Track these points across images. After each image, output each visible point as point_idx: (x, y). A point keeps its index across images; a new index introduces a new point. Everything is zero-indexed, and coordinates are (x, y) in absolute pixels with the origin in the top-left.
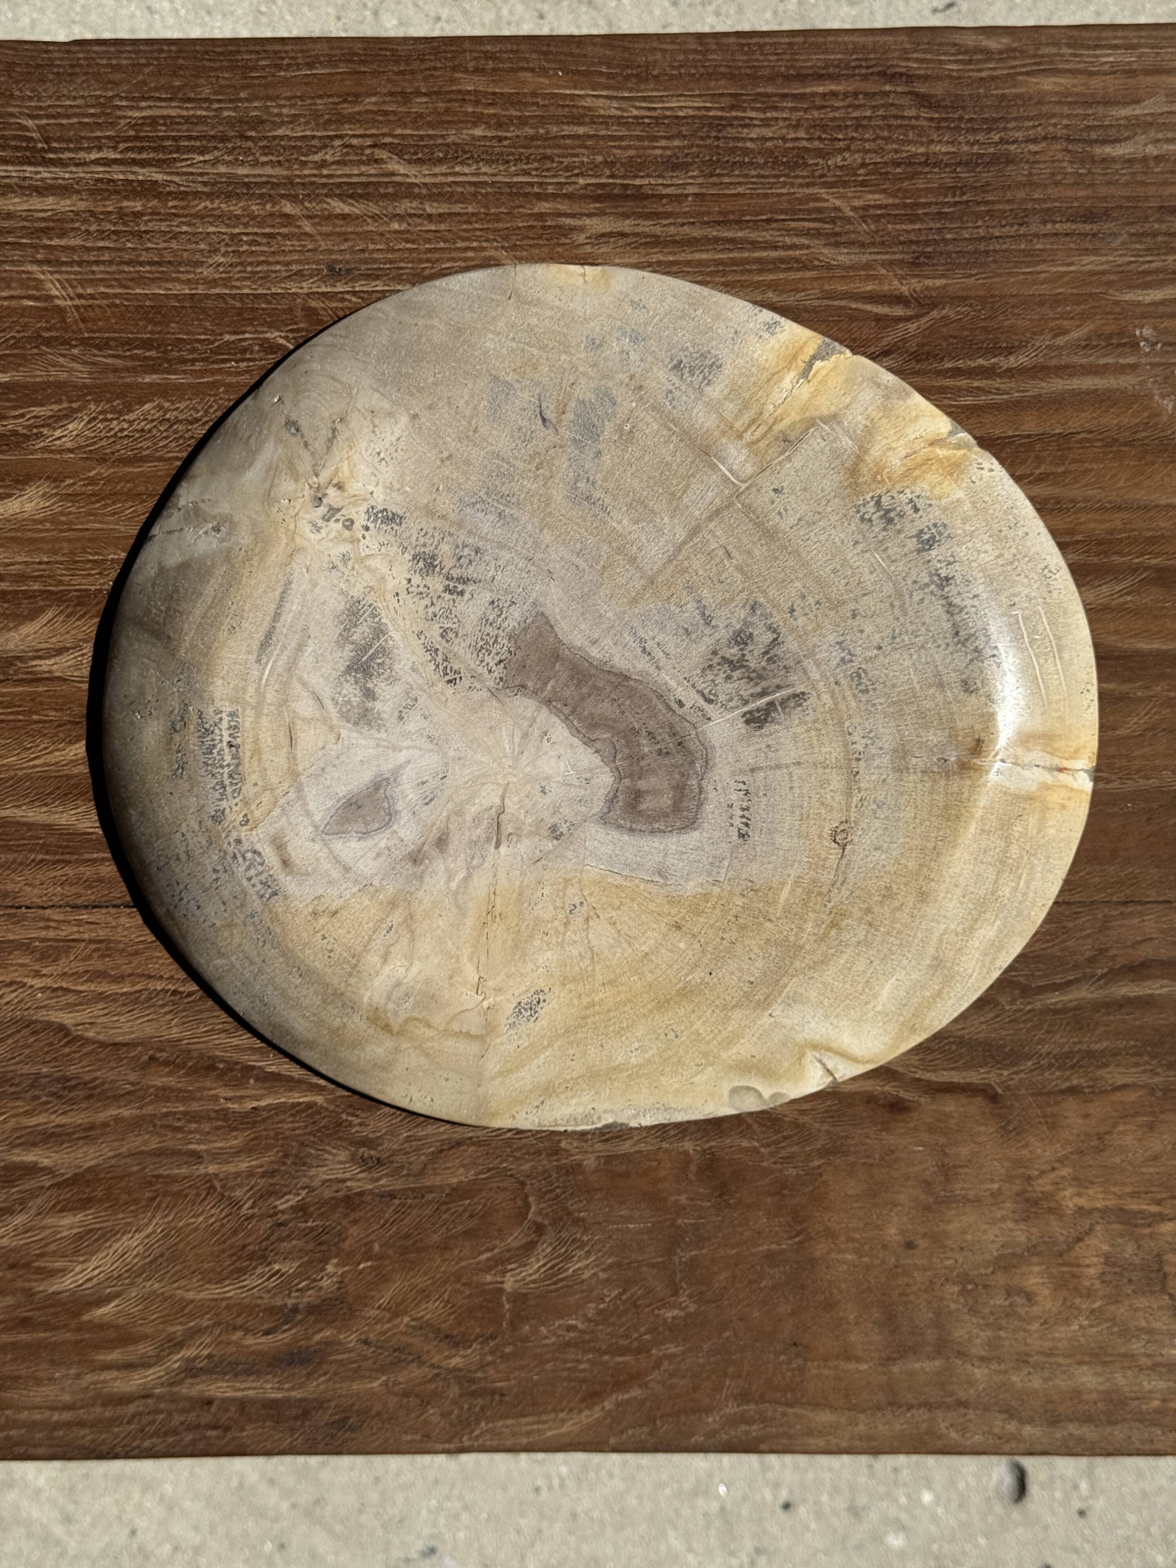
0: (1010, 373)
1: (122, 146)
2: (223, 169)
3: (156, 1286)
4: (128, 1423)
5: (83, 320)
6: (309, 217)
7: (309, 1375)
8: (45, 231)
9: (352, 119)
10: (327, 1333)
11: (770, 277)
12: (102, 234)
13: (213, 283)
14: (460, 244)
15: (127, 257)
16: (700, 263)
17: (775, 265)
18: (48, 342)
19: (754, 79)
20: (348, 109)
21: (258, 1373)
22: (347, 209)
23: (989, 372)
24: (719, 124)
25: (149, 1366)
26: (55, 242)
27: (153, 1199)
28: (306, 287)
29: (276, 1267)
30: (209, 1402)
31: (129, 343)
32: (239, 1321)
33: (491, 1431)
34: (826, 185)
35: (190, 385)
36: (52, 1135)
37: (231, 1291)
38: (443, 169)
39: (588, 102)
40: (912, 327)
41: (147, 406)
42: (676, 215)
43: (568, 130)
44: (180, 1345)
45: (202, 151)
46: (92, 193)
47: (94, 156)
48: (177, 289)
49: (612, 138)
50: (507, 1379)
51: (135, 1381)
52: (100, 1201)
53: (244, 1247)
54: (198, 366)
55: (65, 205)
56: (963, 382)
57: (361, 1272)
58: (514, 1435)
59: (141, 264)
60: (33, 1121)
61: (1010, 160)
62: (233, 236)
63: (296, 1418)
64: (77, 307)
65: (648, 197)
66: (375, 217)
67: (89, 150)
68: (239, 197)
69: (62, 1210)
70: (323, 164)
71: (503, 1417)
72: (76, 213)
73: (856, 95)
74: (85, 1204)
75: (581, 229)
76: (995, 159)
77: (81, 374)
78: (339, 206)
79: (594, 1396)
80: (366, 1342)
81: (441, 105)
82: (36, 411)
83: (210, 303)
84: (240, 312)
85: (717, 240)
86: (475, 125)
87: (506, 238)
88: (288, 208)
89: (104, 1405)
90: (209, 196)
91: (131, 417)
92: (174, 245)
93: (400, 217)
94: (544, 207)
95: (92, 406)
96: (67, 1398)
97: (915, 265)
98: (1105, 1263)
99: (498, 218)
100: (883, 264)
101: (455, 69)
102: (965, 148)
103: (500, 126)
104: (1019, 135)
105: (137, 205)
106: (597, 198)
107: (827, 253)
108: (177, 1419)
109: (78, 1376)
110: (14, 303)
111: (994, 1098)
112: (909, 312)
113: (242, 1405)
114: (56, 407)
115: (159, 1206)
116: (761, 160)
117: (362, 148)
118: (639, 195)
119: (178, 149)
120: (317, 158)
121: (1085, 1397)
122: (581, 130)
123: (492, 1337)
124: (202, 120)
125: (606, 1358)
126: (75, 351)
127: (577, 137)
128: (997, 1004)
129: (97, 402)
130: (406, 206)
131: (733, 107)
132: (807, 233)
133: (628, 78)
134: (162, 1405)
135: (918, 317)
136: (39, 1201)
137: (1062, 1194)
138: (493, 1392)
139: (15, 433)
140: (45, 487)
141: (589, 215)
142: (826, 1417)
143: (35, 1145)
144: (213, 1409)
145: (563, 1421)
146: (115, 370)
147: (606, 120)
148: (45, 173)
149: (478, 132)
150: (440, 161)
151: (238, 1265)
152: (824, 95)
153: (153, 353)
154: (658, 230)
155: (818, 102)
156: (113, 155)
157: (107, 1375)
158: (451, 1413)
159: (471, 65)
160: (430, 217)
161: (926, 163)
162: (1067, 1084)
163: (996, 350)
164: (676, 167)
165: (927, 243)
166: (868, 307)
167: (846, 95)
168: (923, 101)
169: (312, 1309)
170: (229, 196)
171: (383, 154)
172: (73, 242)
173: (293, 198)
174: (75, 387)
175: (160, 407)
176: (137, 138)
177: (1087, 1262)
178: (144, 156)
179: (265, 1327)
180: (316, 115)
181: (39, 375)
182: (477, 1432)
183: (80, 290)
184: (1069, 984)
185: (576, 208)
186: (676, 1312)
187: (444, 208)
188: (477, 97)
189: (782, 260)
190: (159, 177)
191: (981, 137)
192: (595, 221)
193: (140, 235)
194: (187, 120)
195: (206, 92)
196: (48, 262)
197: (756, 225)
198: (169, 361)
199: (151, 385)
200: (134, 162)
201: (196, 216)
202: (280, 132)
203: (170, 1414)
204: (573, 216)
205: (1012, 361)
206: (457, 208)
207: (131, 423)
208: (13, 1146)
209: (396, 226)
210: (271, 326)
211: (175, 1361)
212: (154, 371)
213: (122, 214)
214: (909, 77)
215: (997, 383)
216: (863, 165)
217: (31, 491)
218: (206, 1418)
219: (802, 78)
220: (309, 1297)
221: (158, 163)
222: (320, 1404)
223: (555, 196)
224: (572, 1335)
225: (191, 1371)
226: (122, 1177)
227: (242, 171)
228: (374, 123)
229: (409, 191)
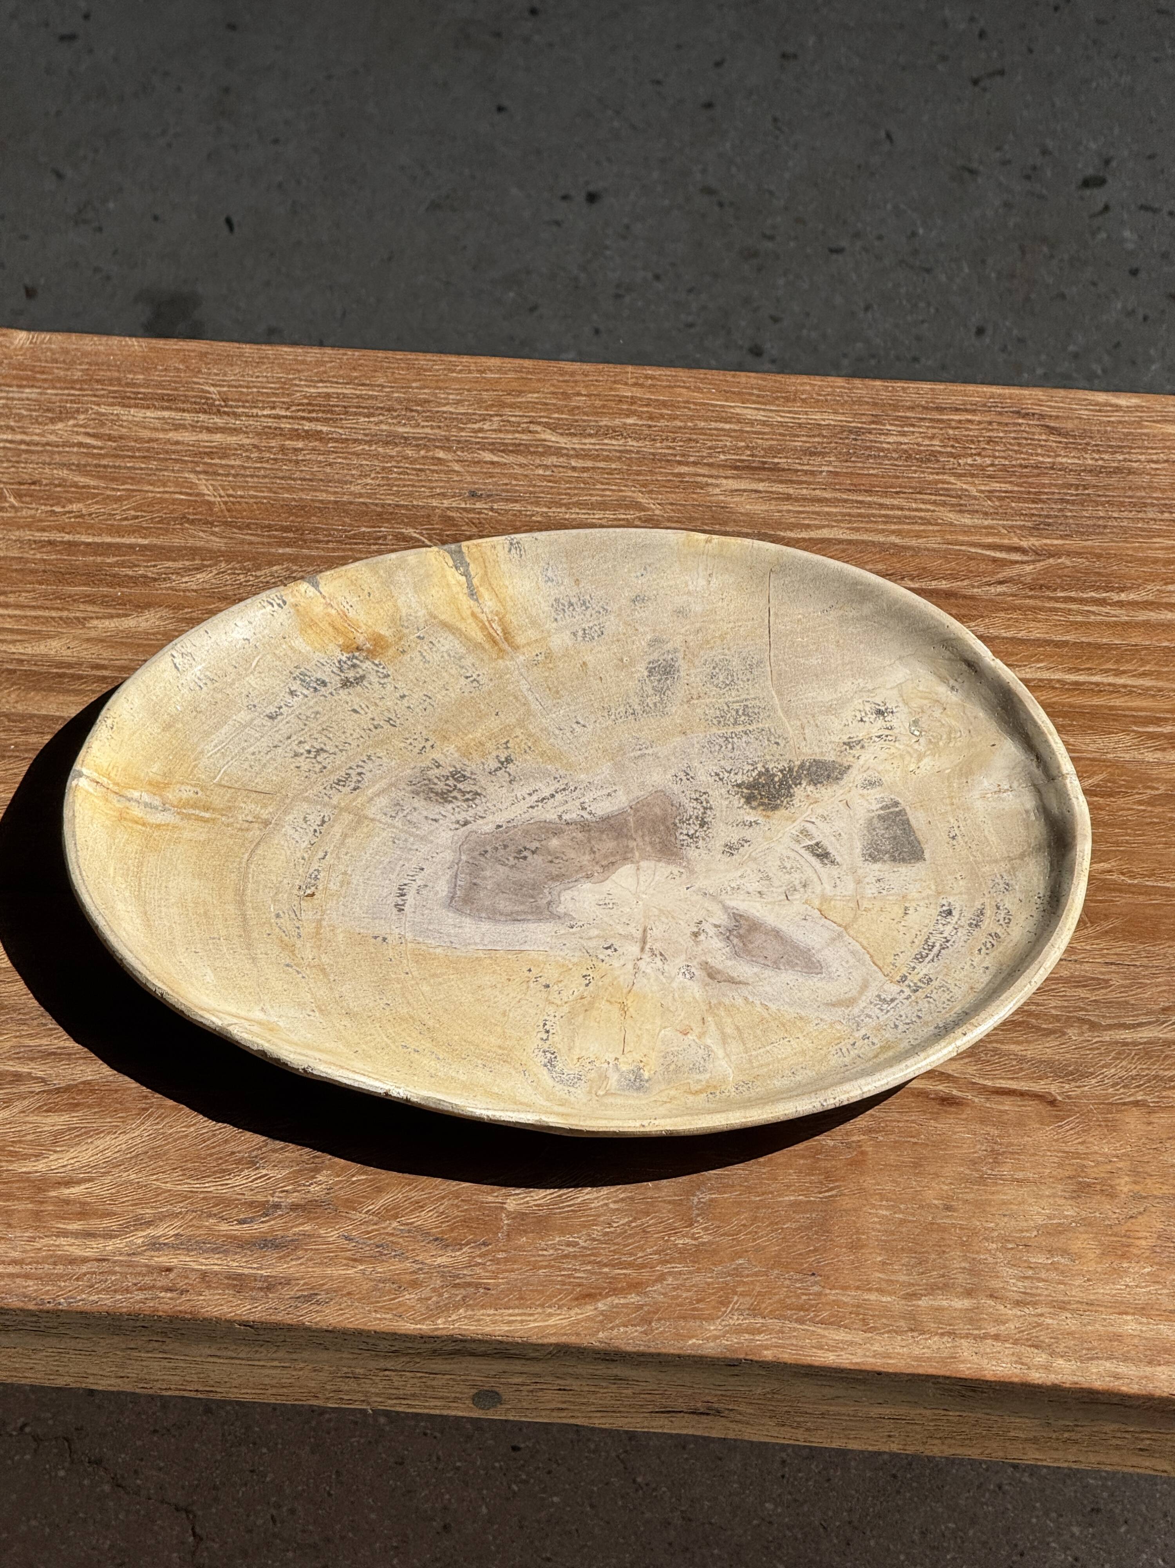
0: (1120, 604)
1: (294, 408)
2: (384, 427)
3: (133, 1177)
4: (77, 1279)
5: (229, 511)
6: (457, 461)
7: (281, 1258)
8: (210, 454)
9: (512, 406)
10: (307, 1227)
11: (893, 527)
12: (260, 460)
13: (361, 495)
14: (599, 486)
15: (281, 474)
16: (828, 513)
17: (900, 520)
18: (192, 522)
19: (896, 408)
20: (509, 399)
21: (226, 1252)
22: (496, 459)
23: (1103, 602)
24: (858, 432)
25: (111, 1237)
26: (217, 461)
27: (146, 1109)
28: (446, 503)
29: (264, 1172)
30: (169, 1270)
31: (269, 527)
32: (215, 1210)
33: (470, 1317)
34: (954, 474)
35: (320, 557)
36: (54, 1054)
37: (211, 1186)
38: (593, 441)
39: (738, 411)
40: (1028, 568)
41: (275, 568)
42: (810, 483)
43: (713, 425)
44: (149, 1224)
45: (368, 416)
46: (258, 434)
47: (266, 412)
48: (323, 496)
49: (755, 433)
50: (496, 1278)
51: (93, 1248)
52: (90, 1106)
53: (233, 1153)
54: (331, 545)
55: (232, 440)
56: (1074, 607)
57: (353, 1183)
58: (494, 1322)
59: (294, 479)
60: (31, 1043)
61: (1131, 472)
62: (384, 468)
63: (261, 1289)
64: (225, 503)
65: (784, 470)
66: (521, 465)
67: (264, 408)
68: (396, 445)
69: (46, 1111)
70: (481, 430)
71: (483, 1307)
72: (243, 445)
73: (990, 423)
74: (74, 1107)
75: (717, 486)
76: (1117, 471)
77: (217, 543)
78: (488, 456)
79: (589, 1296)
80: (348, 1239)
81: (598, 403)
82: (170, 564)
83: (352, 507)
84: (379, 514)
85: (846, 501)
86: (628, 416)
87: (644, 486)
88: (441, 454)
89: (55, 1264)
90: (369, 443)
91: (258, 573)
92: (328, 470)
93: (546, 467)
94: (684, 469)
95: (223, 565)
96: (15, 1255)
97: (1035, 530)
98: (1158, 1238)
99: (639, 473)
100: (1004, 527)
101: (615, 382)
102: (1090, 462)
103: (651, 418)
104: (1143, 458)
105: (300, 444)
106: (736, 468)
107: (952, 517)
108: (130, 1281)
109: (32, 1239)
110: (167, 496)
111: (1053, 1103)
112: (1025, 558)
113: (204, 1275)
114: (187, 563)
115: (150, 1115)
116: (895, 455)
117: (519, 423)
118: (776, 468)
119: (346, 413)
120: (476, 426)
121: (1128, 1341)
122: (727, 426)
123: (485, 1244)
124: (371, 397)
125: (606, 1270)
126: (217, 529)
127: (722, 430)
128: (1064, 1034)
129: (228, 562)
130: (552, 460)
131: (873, 422)
132: (934, 503)
133: (777, 398)
134: (117, 1269)
135: (1033, 562)
136: (26, 1103)
137: (1117, 1181)
138: (477, 1286)
139: (146, 577)
140: (165, 612)
141: (726, 478)
142: (842, 1335)
143: (32, 1059)
144: (172, 1276)
145: (550, 1315)
146: (251, 543)
147: (751, 423)
148: (219, 421)
149: (630, 421)
150: (590, 435)
151: (224, 1167)
152: (960, 421)
153: (291, 535)
154: (791, 491)
155: (953, 424)
156: (283, 413)
157: (62, 1241)
158: (430, 1298)
159: (630, 381)
160: (574, 469)
161: (1052, 468)
162: (1132, 1099)
163: (1108, 589)
164: (812, 454)
165: (1048, 517)
166: (988, 553)
167: (980, 423)
168: (1052, 430)
169: (294, 1207)
170: (387, 443)
171: (539, 428)
172: (232, 463)
173: (449, 449)
174: (210, 551)
175: (288, 569)
176: (309, 404)
177: (1140, 1235)
178: (314, 415)
179: (242, 1216)
180: (480, 401)
181: (177, 541)
182: (454, 1317)
183: (231, 492)
184: (1140, 1025)
185: (714, 472)
186: (687, 1241)
187: (589, 464)
188: (633, 400)
189: (906, 517)
190: (325, 429)
191: (1106, 457)
192: (730, 481)
193: (297, 462)
194: (358, 397)
195: (381, 381)
196: (205, 472)
197: (885, 494)
198: (305, 541)
199: (283, 554)
200: (303, 418)
201: (354, 453)
202: (445, 409)
203: (124, 1275)
204: (711, 476)
205: (1123, 596)
206: (602, 465)
207: (257, 577)
208: (9, 1058)
209: (541, 472)
210: (407, 525)
211: (139, 1238)
212: (288, 545)
213: (283, 449)
214: (1042, 416)
215: (1107, 609)
216: (992, 465)
217: (147, 614)
218: (162, 1281)
219: (940, 409)
220: (294, 1198)
221: (326, 421)
222: (287, 1282)
223: (695, 464)
224: (571, 1249)
225: (155, 1245)
226: (116, 1091)
227: (401, 430)
228: (533, 409)
229: (558, 452)
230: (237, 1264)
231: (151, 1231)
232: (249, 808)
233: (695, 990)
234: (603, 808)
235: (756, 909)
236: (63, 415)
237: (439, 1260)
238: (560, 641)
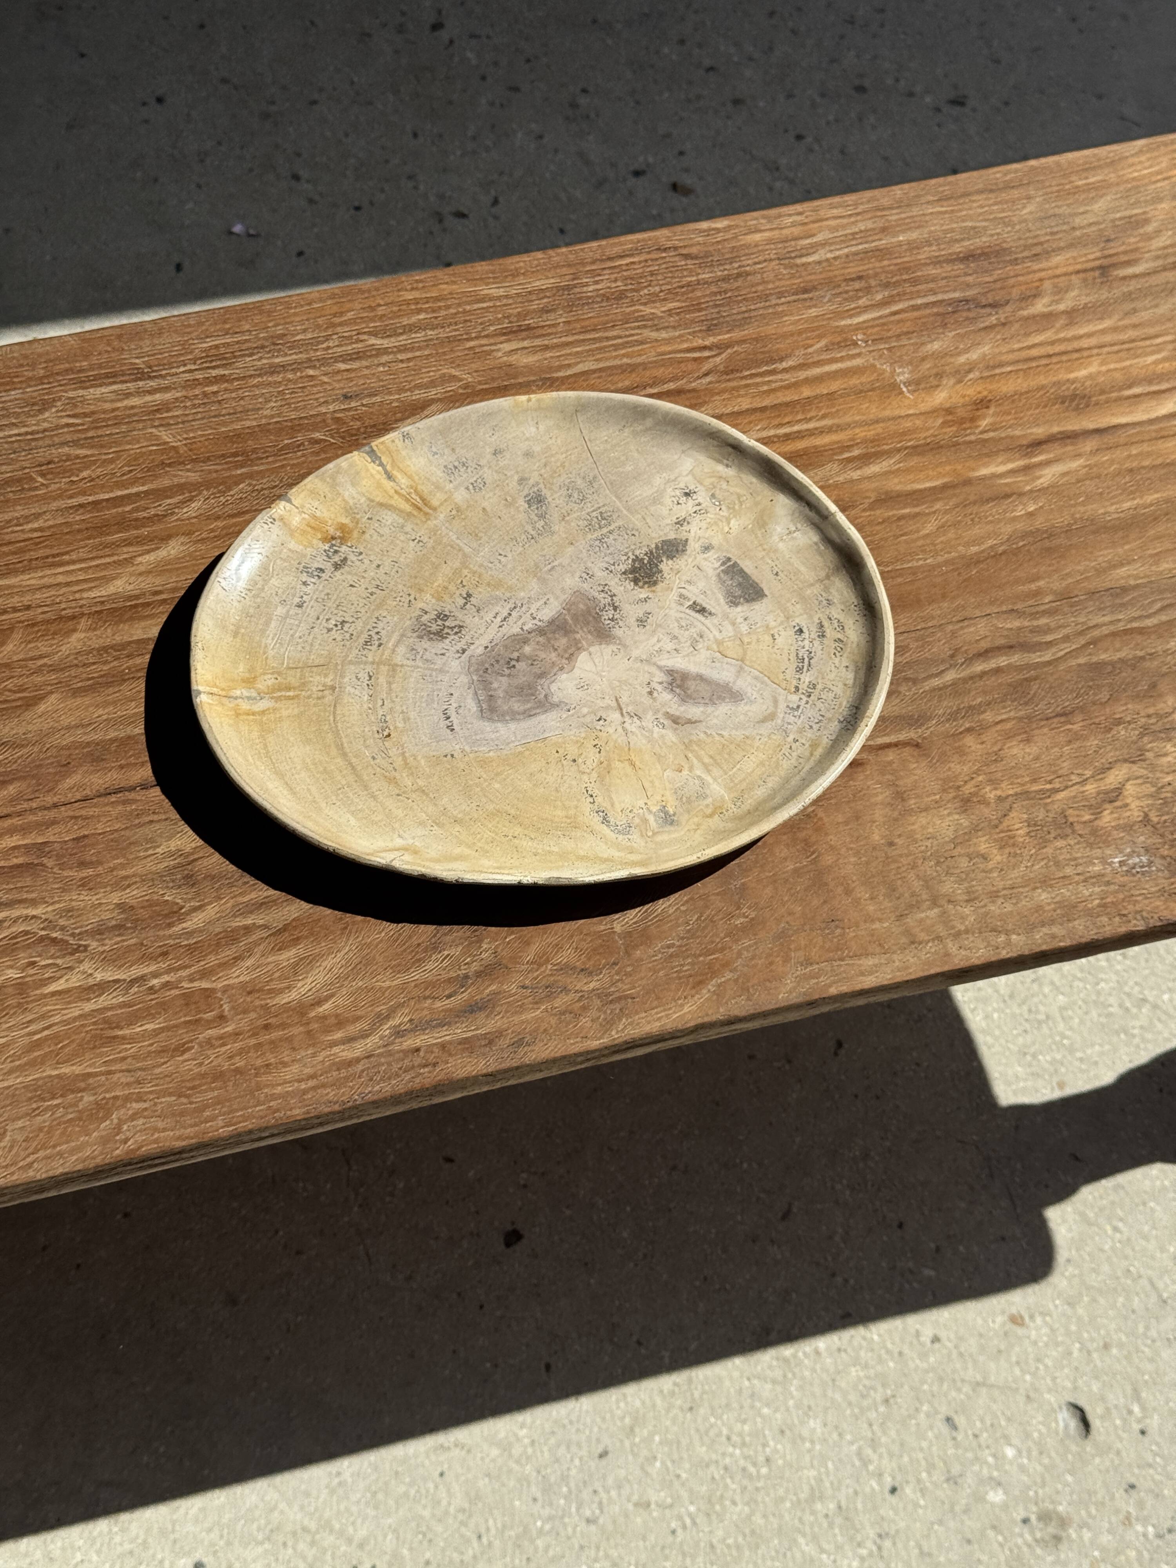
0: (785, 370)
1: (199, 362)
2: (265, 361)
3: (360, 984)
4: (359, 1077)
5: (191, 450)
6: (324, 375)
7: (487, 1017)
8: (158, 411)
9: (341, 324)
10: (494, 987)
11: (623, 352)
12: (194, 406)
13: (272, 416)
14: (424, 370)
15: (213, 414)
16: (577, 352)
17: (624, 345)
18: (169, 465)
19: (583, 264)
20: (337, 320)
21: (449, 1024)
22: (348, 367)
23: (773, 372)
24: (568, 288)
25: (367, 1036)
26: (165, 415)
27: (346, 928)
28: (331, 408)
29: (446, 953)
30: (418, 1050)
31: (223, 456)
32: (427, 993)
33: (630, 1024)
34: (641, 304)
35: (267, 470)
36: (262, 904)
37: (416, 975)
38: (404, 337)
39: (486, 292)
40: (718, 360)
41: (241, 486)
42: (556, 333)
43: (476, 306)
44: (388, 1017)
45: (251, 355)
46: (184, 387)
47: (182, 369)
48: (248, 423)
49: (505, 305)
50: (634, 988)
51: (358, 1049)
52: (307, 937)
53: (419, 945)
54: (270, 459)
55: (168, 396)
56: (759, 380)
57: (508, 943)
58: (649, 1022)
59: (224, 415)
60: (245, 899)
61: (748, 274)
62: (279, 392)
63: (485, 1045)
64: (185, 445)
65: (535, 328)
66: (367, 367)
67: (178, 367)
68: (279, 373)
69: (279, 950)
70: (329, 348)
71: (637, 1013)
72: (176, 399)
73: (646, 261)
74: (296, 941)
75: (498, 350)
76: (739, 275)
77: (193, 477)
78: (342, 366)
79: (699, 984)
80: (524, 987)
81: (395, 309)
82: (169, 501)
83: (271, 427)
84: (292, 428)
85: (584, 340)
86: (418, 313)
87: (451, 363)
88: (311, 372)
89: (338, 1069)
90: (259, 375)
91: (232, 493)
92: (242, 402)
93: (383, 365)
94: (472, 344)
95: (205, 492)
96: (308, 1071)
97: (709, 331)
98: (1029, 826)
99: (444, 353)
100: (689, 334)
101: (399, 290)
102: (719, 273)
103: (434, 311)
104: (749, 262)
105: (215, 388)
106: (504, 334)
107: (654, 335)
108: (395, 1067)
109: (314, 1055)
110: (144, 450)
111: (917, 745)
112: (713, 353)
113: (443, 1046)
114: (181, 497)
115: (350, 932)
116: (599, 299)
117: (351, 336)
118: (529, 328)
119: (235, 357)
120: (324, 346)
121: (1047, 908)
122: (485, 305)
123: (615, 964)
124: (246, 341)
125: (701, 959)
126: (189, 467)
127: (483, 308)
128: (900, 693)
129: (208, 489)
130: (384, 359)
131: (574, 279)
132: (639, 327)
133: (506, 277)
134: (383, 1060)
135: (719, 354)
136: (261, 947)
137: (983, 791)
138: (626, 997)
139: (158, 515)
140: (182, 539)
141: (501, 343)
142: (870, 962)
143: (251, 912)
144: (422, 1054)
145: (682, 1005)
146: (216, 471)
147: (499, 298)
148: (152, 384)
149: (422, 316)
150: (401, 334)
151: (417, 957)
152: (627, 265)
153: (240, 458)
154: (546, 342)
155: (624, 268)
156: (193, 367)
157: (335, 1050)
158: (599, 1018)
159: (409, 287)
160: (402, 361)
161: (698, 284)
162: (963, 729)
163: (773, 361)
164: (548, 312)
165: (713, 319)
166: (688, 355)
167: (640, 262)
168: (687, 256)
169: (479, 974)
170: (272, 373)
171: (365, 337)
172: (176, 413)
173: (314, 367)
174: (192, 484)
175: (250, 485)
176: (207, 356)
177: (1016, 827)
178: (214, 364)
179: (447, 993)
180: (318, 327)
181: (166, 482)
182: (621, 1027)
183: (185, 436)
184: (943, 672)
185: (492, 341)
186: (742, 920)
187: (410, 355)
188: (416, 301)
189: (627, 343)
190: (226, 372)
191: (727, 267)
192: (505, 345)
193: (219, 402)
194: (238, 342)
195: (247, 327)
196: (162, 425)
197: (606, 329)
198: (251, 460)
199: (241, 474)
200: (208, 368)
201: (253, 386)
202: (298, 338)
203: (389, 1064)
204: (491, 345)
205: (784, 365)
206: (418, 354)
207: (232, 496)
208: (235, 916)
209: (381, 369)
210: (313, 431)
211: (386, 1029)
212: (242, 467)
213: (205, 395)
214: (676, 248)
215: (779, 377)
216: (661, 291)
217: (172, 543)
218: (417, 1061)
219: (610, 259)
220: (475, 967)
221: (224, 366)
222: (500, 1034)
223: (477, 338)
224: (672, 950)
225: (398, 1033)
226: (319, 920)
227: (277, 360)
228: (356, 324)
229: (385, 351)
230: (459, 1031)
231: (391, 1023)
232: (317, 680)
233: (670, 736)
234: (547, 614)
235: (679, 663)
236: (45, 406)
237: (592, 985)
238: (460, 496)
